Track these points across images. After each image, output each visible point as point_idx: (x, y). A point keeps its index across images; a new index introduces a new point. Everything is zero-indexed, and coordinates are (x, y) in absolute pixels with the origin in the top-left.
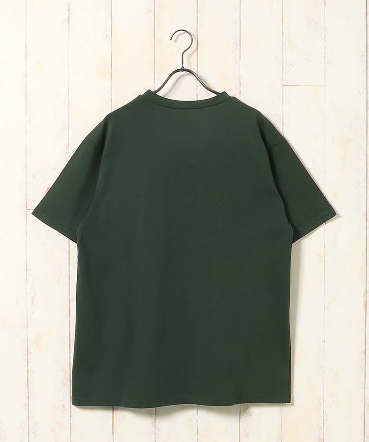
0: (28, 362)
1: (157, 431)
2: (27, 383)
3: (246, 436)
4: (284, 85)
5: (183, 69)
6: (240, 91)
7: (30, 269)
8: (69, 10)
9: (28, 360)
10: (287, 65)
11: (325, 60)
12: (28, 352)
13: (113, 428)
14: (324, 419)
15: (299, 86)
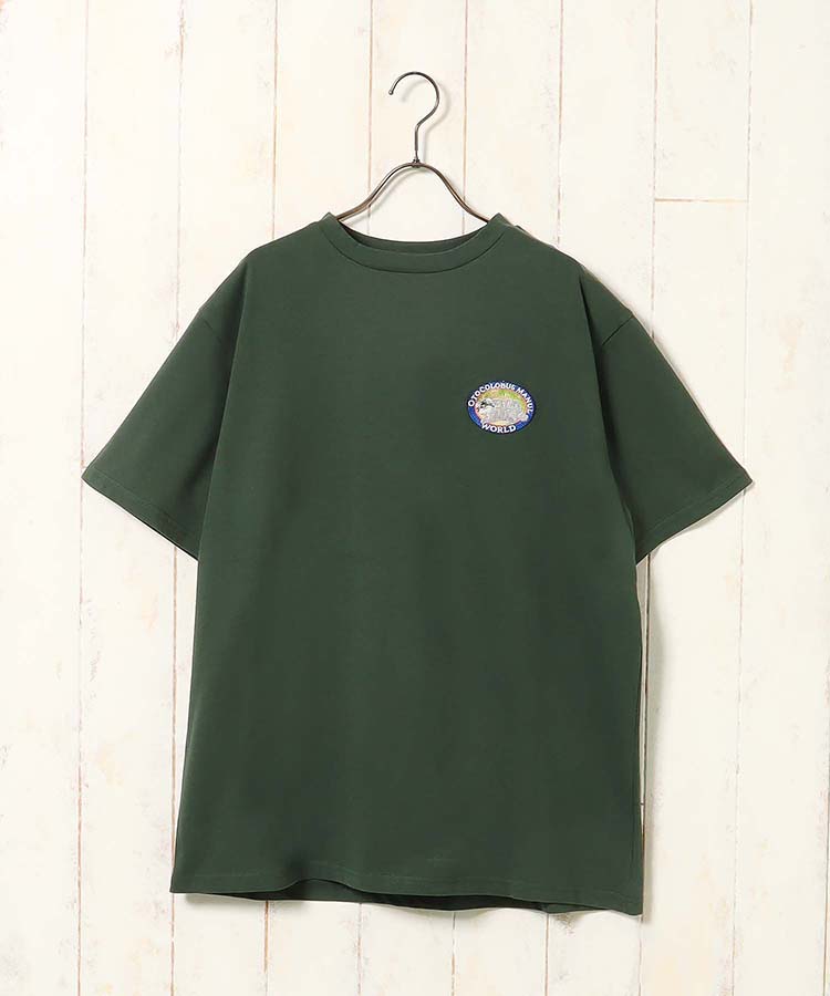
0: (80, 804)
1: (363, 964)
2: (77, 850)
3: (561, 978)
4: (657, 200)
5: (417, 165)
6: (559, 212)
7: (89, 601)
8: (182, 26)
9: (80, 801)
10: (663, 155)
11: (748, 145)
12: (80, 784)
13: (266, 955)
14: (734, 944)
15: (689, 201)
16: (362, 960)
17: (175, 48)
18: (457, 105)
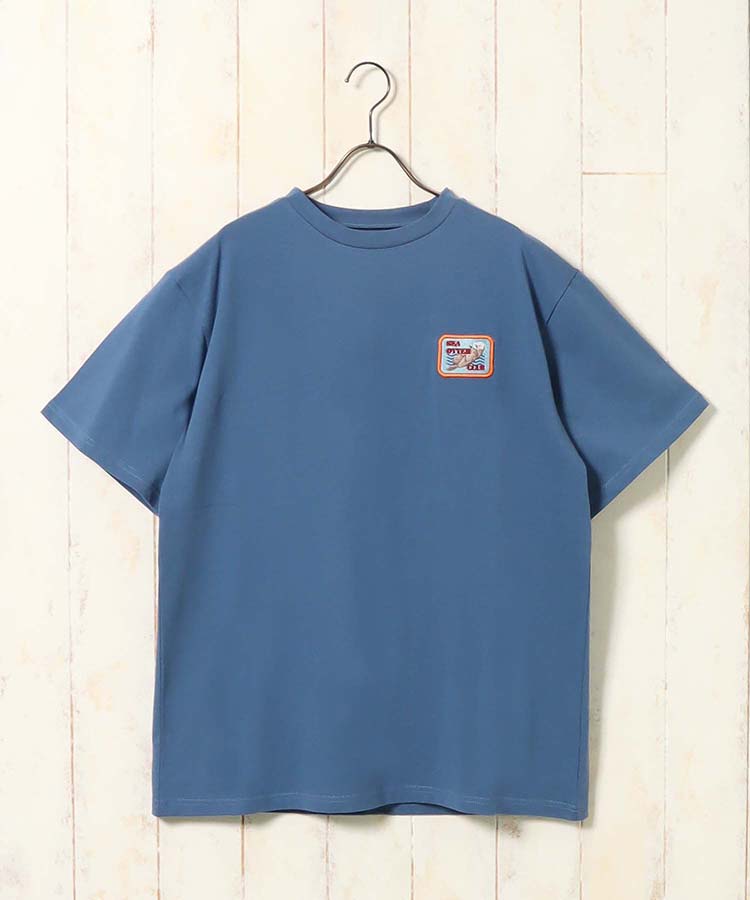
0: (72, 729)
1: (330, 868)
2: (70, 770)
3: (510, 877)
4: (584, 173)
5: (372, 145)
6: (496, 185)
7: (77, 544)
8: (153, 24)
9: (72, 725)
10: (589, 133)
11: (666, 123)
12: (72, 710)
13: (242, 864)
14: (665, 844)
15: (614, 174)
16: (330, 865)
17: (146, 43)
18: (403, 89)
